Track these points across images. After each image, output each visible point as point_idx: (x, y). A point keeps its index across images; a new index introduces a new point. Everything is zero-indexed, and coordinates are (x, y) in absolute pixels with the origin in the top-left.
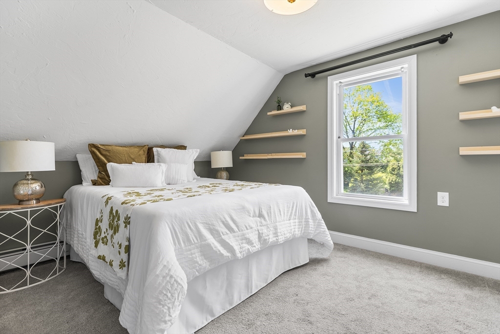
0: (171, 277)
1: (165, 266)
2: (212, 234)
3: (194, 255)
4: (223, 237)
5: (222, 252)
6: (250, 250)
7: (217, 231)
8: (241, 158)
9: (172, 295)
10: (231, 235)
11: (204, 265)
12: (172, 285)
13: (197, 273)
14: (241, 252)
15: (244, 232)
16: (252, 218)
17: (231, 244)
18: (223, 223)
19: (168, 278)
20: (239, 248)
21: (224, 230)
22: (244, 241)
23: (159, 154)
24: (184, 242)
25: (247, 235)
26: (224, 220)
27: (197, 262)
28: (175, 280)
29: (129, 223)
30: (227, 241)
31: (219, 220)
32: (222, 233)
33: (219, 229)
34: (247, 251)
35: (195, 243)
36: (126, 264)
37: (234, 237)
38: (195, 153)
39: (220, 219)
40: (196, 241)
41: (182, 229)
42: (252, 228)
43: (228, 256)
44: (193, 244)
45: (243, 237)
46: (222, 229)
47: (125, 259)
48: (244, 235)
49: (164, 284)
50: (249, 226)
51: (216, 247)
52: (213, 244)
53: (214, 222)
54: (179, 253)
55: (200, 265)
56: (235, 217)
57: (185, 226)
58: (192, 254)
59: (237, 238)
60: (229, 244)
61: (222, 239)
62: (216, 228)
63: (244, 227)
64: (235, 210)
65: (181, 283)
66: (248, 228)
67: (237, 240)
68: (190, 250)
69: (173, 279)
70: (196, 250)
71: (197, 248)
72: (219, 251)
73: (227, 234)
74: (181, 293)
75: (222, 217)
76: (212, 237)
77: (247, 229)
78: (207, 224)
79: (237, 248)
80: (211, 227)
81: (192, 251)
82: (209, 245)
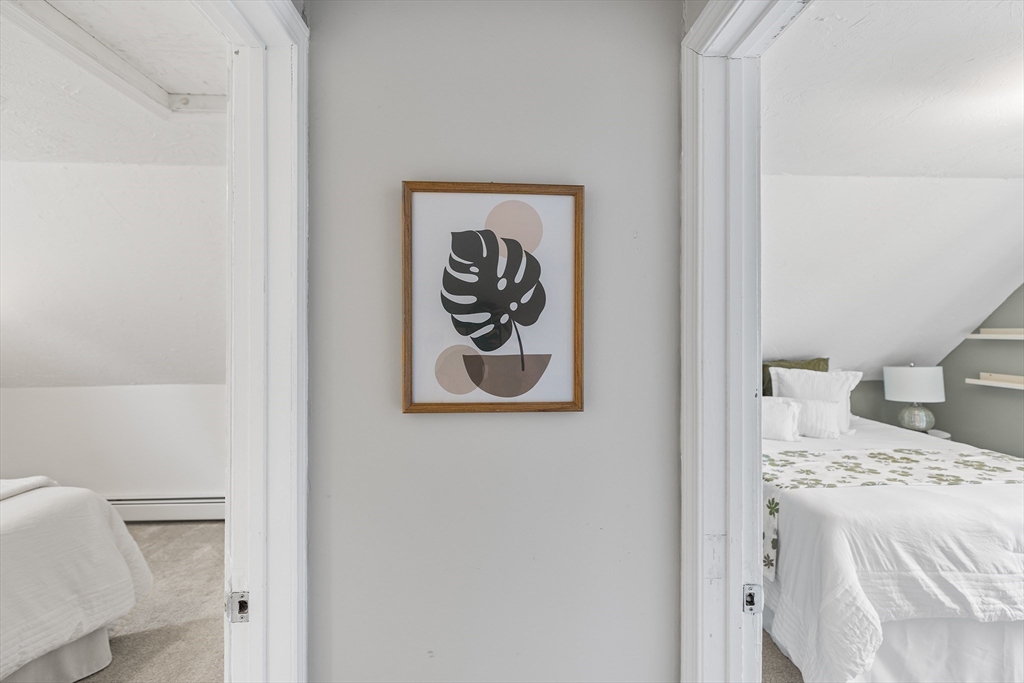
0: (858, 609)
1: (847, 591)
2: (920, 563)
3: (887, 588)
4: (942, 573)
5: (939, 596)
6: (1008, 613)
7: (930, 561)
8: (969, 381)
9: (861, 633)
10: (959, 574)
11: (906, 608)
12: (861, 620)
13: (892, 616)
14: (984, 611)
15: (991, 576)
16: (1011, 554)
17: (960, 590)
18: (942, 550)
19: (854, 609)
20: (980, 602)
21: (946, 563)
22: (991, 593)
23: (780, 380)
24: (870, 564)
25: (999, 584)
26: (944, 545)
27: (893, 600)
28: (864, 615)
29: (777, 511)
30: (952, 582)
31: (932, 544)
32: (941, 567)
33: (933, 558)
34: (999, 613)
35: (889, 571)
36: (774, 562)
37: (968, 579)
38: (851, 378)
39: (936, 542)
40: (891, 568)
41: (867, 544)
42: (1011, 573)
43: (955, 610)
44: (885, 571)
45: (989, 584)
46: (940, 560)
47: (773, 556)
48: (991, 581)
49: (848, 615)
50: (1005, 568)
51: (928, 587)
52: (922, 580)
53: (924, 545)
54: (864, 578)
55: (899, 606)
56: (968, 545)
57: (871, 541)
58: (883, 585)
59: (974, 583)
60: (956, 589)
61: (940, 577)
62: (928, 555)
63: (992, 566)
64: (967, 531)
65: (874, 623)
66: (1002, 570)
67: (974, 587)
68: (881, 579)
69: (862, 614)
70: (890, 581)
71: (893, 578)
72: (936, 595)
73: (951, 570)
74: (874, 637)
75: (938, 539)
76: (919, 568)
77: (999, 572)
78: (909, 545)
79: (974, 601)
80: (918, 551)
81: (885, 581)
82: (914, 581)
